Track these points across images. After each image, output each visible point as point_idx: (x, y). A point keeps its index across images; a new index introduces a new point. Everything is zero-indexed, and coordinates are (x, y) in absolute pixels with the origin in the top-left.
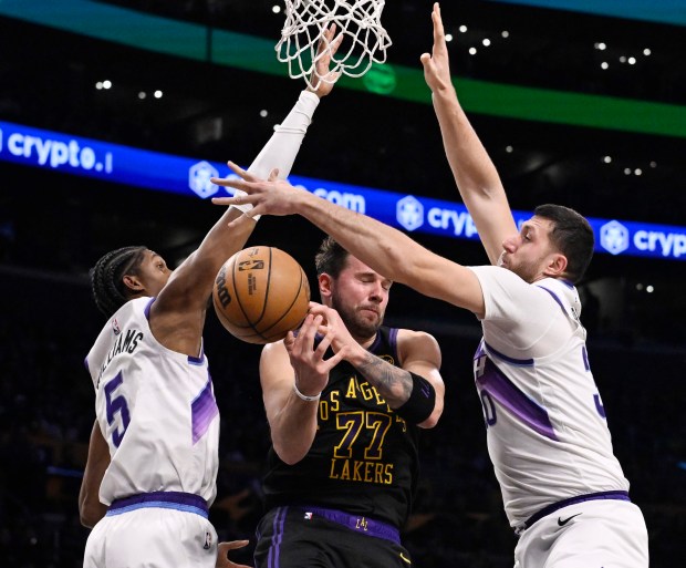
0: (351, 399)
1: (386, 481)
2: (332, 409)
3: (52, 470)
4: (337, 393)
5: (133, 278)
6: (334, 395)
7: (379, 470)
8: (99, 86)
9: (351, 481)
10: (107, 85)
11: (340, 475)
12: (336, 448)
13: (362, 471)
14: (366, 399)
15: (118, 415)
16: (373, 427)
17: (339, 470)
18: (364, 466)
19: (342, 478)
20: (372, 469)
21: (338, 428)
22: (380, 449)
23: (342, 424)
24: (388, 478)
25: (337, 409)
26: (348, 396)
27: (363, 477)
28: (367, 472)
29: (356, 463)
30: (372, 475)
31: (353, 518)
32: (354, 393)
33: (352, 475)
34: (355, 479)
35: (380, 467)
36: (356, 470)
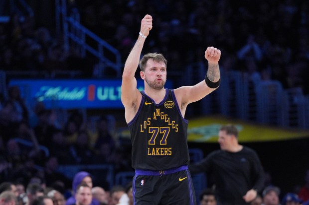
0: (155, 120)
1: (169, 154)
2: (148, 124)
6: (149, 119)
7: (166, 150)
9: (156, 156)
11: (152, 154)
12: (149, 141)
16: (163, 133)
17: (151, 152)
18: (160, 150)
20: (163, 150)
22: (166, 141)
23: (151, 131)
24: (170, 153)
25: (150, 124)
27: (160, 153)
28: (162, 151)
30: (163, 152)
32: (156, 118)
33: (156, 153)
36: (157, 151)
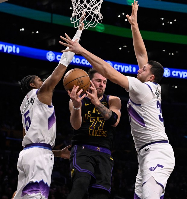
1: (105, 136)
2: (89, 116)
3: (7, 138)
4: (90, 112)
5: (32, 84)
6: (89, 112)
7: (103, 133)
8: (21, 30)
10: (23, 29)
11: (92, 134)
12: (90, 127)
13: (98, 133)
14: (99, 113)
15: (27, 122)
16: (101, 121)
18: (98, 131)
19: (92, 135)
20: (101, 132)
21: (91, 121)
22: (103, 127)
25: (90, 116)
26: (93, 112)
27: (98, 135)
28: (99, 133)
29: (96, 131)
30: (101, 134)
31: (96, 147)
32: (95, 112)
34: (96, 135)
35: (103, 132)
36: (96, 133)
